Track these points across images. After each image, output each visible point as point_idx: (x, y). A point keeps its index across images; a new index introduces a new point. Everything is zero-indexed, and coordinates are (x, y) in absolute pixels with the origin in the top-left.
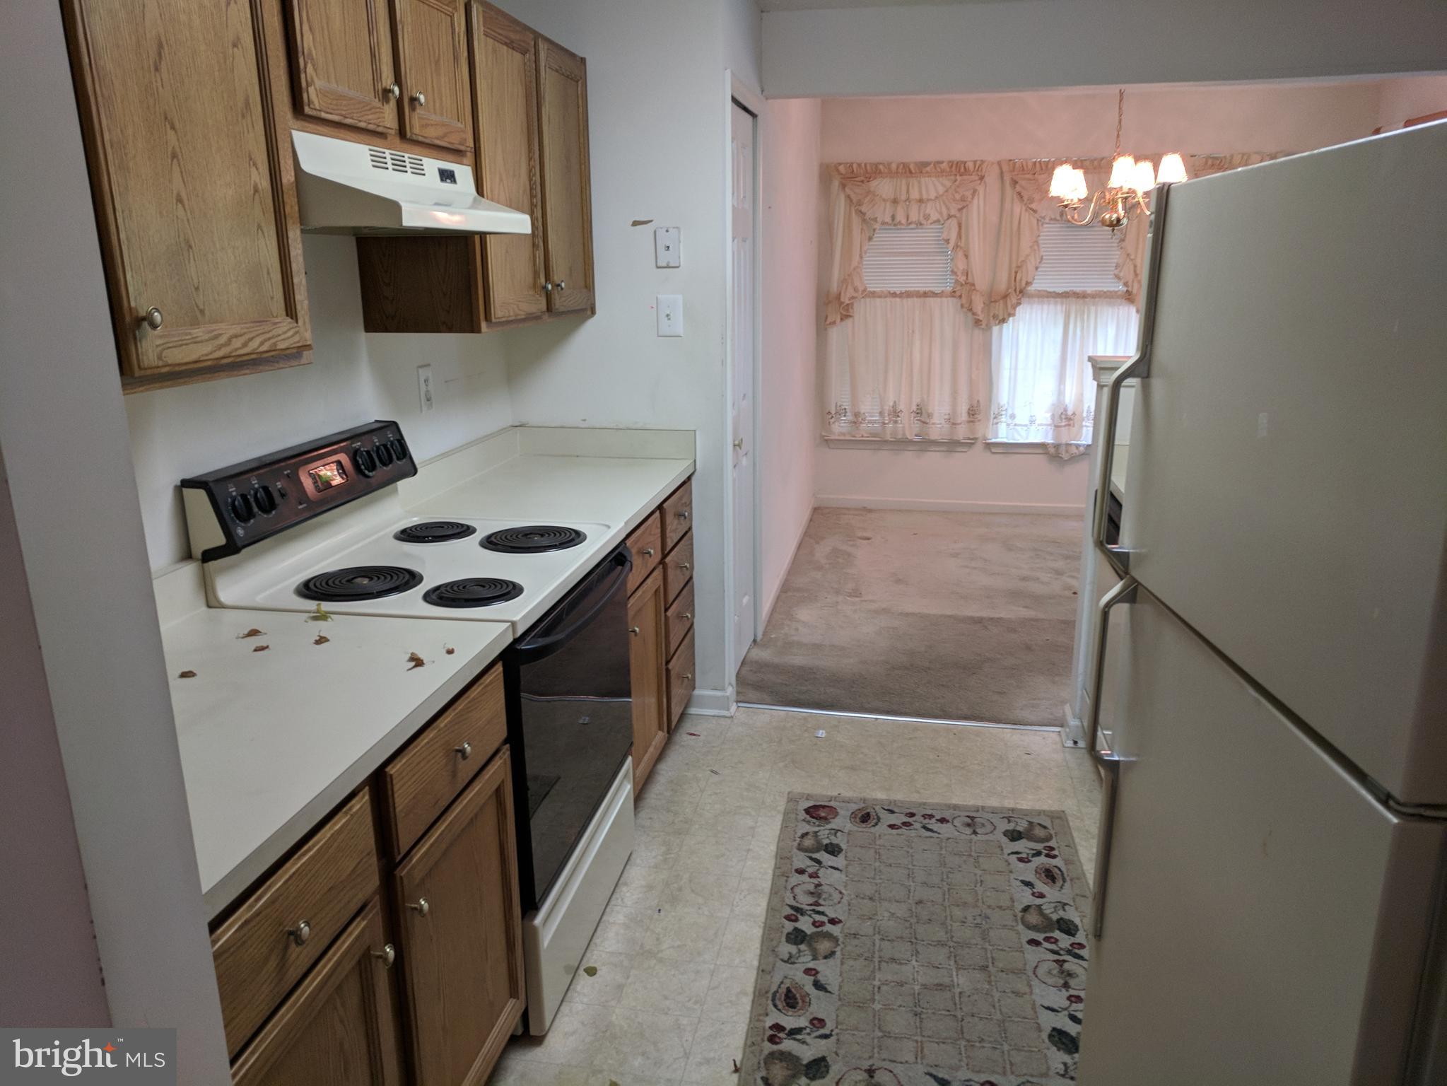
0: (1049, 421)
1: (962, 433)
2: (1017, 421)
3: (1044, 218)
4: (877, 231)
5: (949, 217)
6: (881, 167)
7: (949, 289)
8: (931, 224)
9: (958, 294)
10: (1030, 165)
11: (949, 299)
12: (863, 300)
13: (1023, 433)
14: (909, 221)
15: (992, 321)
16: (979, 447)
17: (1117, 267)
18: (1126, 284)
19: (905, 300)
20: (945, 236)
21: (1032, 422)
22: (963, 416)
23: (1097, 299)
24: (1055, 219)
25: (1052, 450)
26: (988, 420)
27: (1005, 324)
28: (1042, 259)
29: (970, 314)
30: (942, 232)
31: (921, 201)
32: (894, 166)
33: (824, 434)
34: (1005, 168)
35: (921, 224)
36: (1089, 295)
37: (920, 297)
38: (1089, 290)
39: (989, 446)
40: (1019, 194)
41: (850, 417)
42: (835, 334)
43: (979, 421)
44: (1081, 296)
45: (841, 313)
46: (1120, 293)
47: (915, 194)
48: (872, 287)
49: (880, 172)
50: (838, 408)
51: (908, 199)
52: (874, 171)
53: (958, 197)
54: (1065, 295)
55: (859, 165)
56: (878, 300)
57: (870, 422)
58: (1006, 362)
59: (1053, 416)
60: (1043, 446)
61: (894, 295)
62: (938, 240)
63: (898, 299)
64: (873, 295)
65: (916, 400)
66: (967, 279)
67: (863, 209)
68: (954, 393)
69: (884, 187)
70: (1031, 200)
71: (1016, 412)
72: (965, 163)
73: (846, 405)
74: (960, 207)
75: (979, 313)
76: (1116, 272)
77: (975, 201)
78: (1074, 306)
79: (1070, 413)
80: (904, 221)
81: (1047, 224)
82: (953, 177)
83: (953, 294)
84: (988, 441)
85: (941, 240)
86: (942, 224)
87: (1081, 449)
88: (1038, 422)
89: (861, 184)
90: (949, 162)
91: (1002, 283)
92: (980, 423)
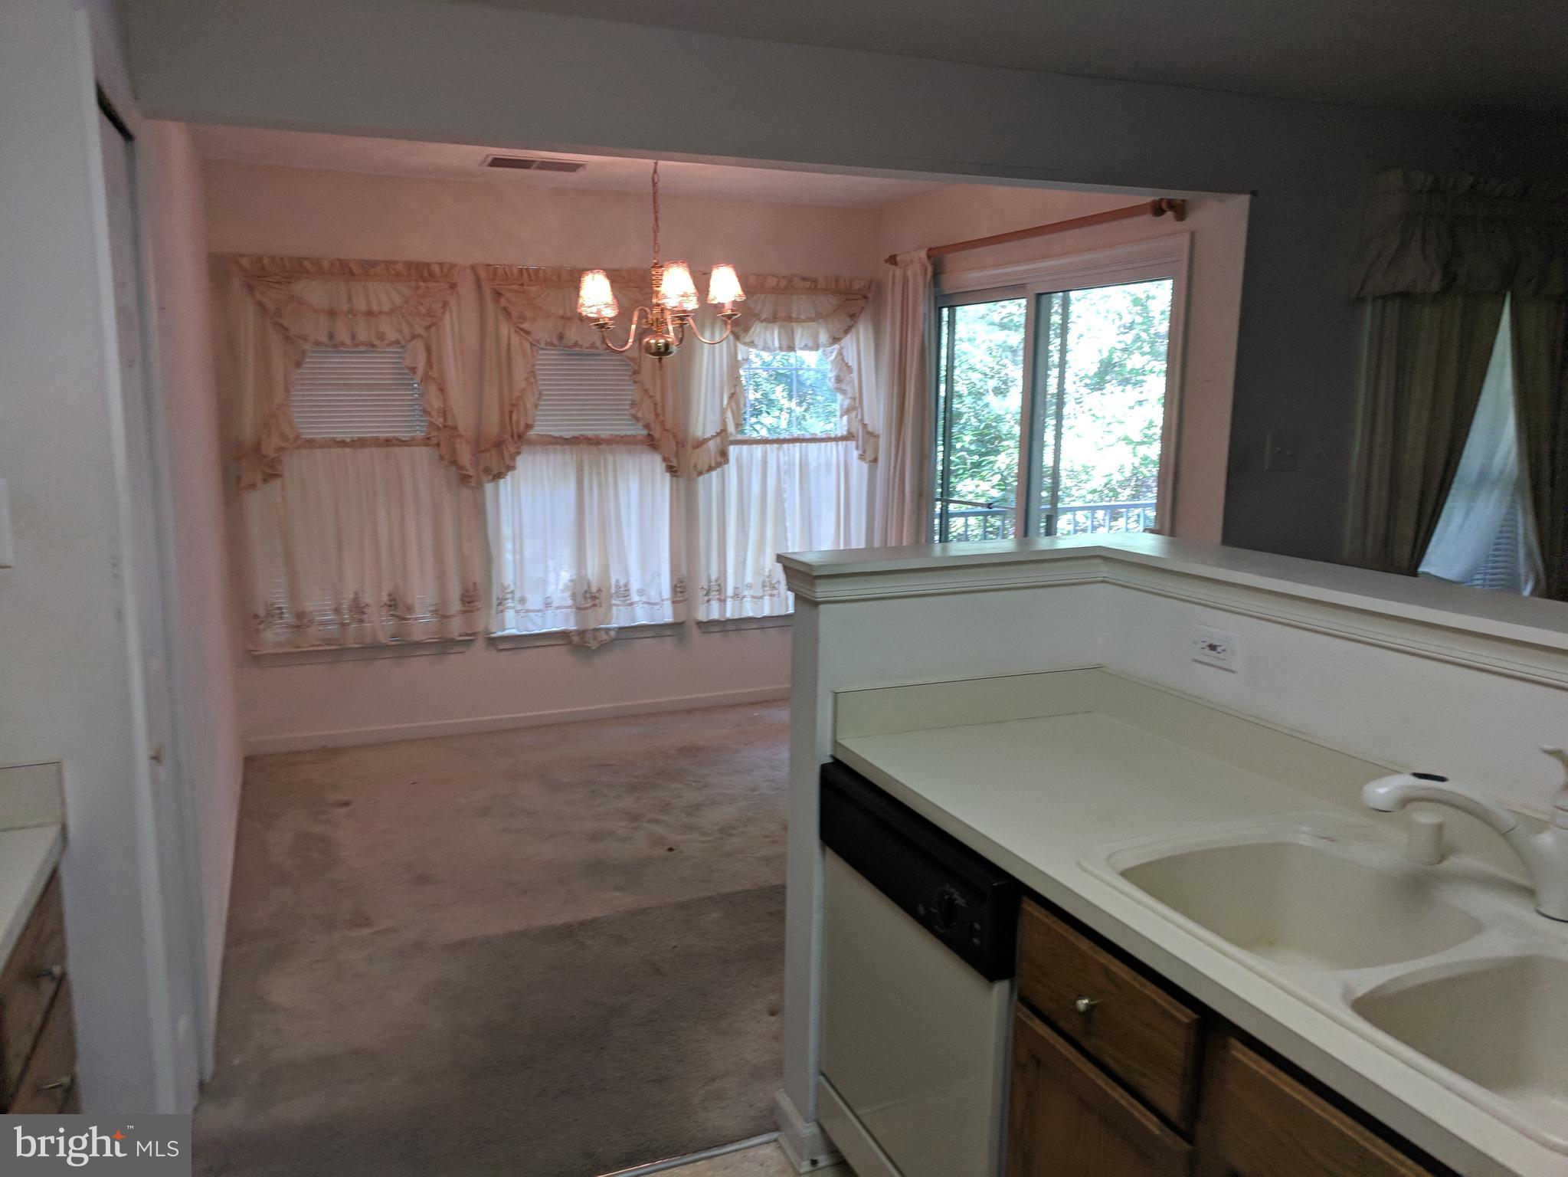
0: (569, 602)
1: (456, 628)
2: (529, 606)
3: (538, 341)
4: (308, 353)
5: (414, 337)
6: (306, 263)
7: (420, 435)
8: (389, 345)
9: (434, 441)
10: (515, 271)
11: (423, 448)
12: (295, 451)
13: (539, 621)
14: (357, 341)
15: (484, 477)
16: (480, 643)
17: (633, 404)
18: (647, 426)
19: (359, 451)
20: (408, 363)
21: (548, 605)
22: (455, 606)
23: (614, 446)
24: (552, 344)
25: (576, 639)
26: (489, 607)
27: (502, 481)
28: (541, 394)
29: (453, 469)
30: (403, 358)
31: (370, 314)
32: (326, 265)
33: (251, 648)
34: (482, 274)
35: (373, 346)
36: (603, 440)
37: (381, 446)
38: (604, 434)
39: (493, 642)
40: (505, 309)
41: (288, 618)
42: (255, 503)
43: (479, 609)
44: (594, 442)
45: (263, 472)
46: (639, 437)
47: (361, 305)
48: (307, 433)
49: (306, 271)
50: (270, 607)
51: (351, 311)
52: (298, 269)
53: (423, 310)
54: (574, 441)
55: (272, 259)
56: (318, 451)
57: (322, 623)
58: (506, 530)
59: (574, 596)
60: (564, 635)
61: (342, 444)
62: (396, 368)
63: (348, 450)
64: (310, 444)
65: (387, 588)
66: (445, 420)
67: (285, 322)
68: (441, 576)
69: (315, 293)
70: (523, 318)
71: (528, 596)
72: (429, 264)
73: (281, 600)
74: (427, 324)
75: (468, 466)
76: (633, 411)
77: (447, 316)
78: (587, 455)
79: (594, 589)
80: (348, 341)
81: (543, 349)
82: (414, 283)
83: (427, 441)
84: (493, 635)
85: (402, 368)
86: (403, 347)
87: (612, 633)
88: (556, 604)
89: (277, 286)
90: (406, 263)
91: (492, 424)
92: (479, 613)
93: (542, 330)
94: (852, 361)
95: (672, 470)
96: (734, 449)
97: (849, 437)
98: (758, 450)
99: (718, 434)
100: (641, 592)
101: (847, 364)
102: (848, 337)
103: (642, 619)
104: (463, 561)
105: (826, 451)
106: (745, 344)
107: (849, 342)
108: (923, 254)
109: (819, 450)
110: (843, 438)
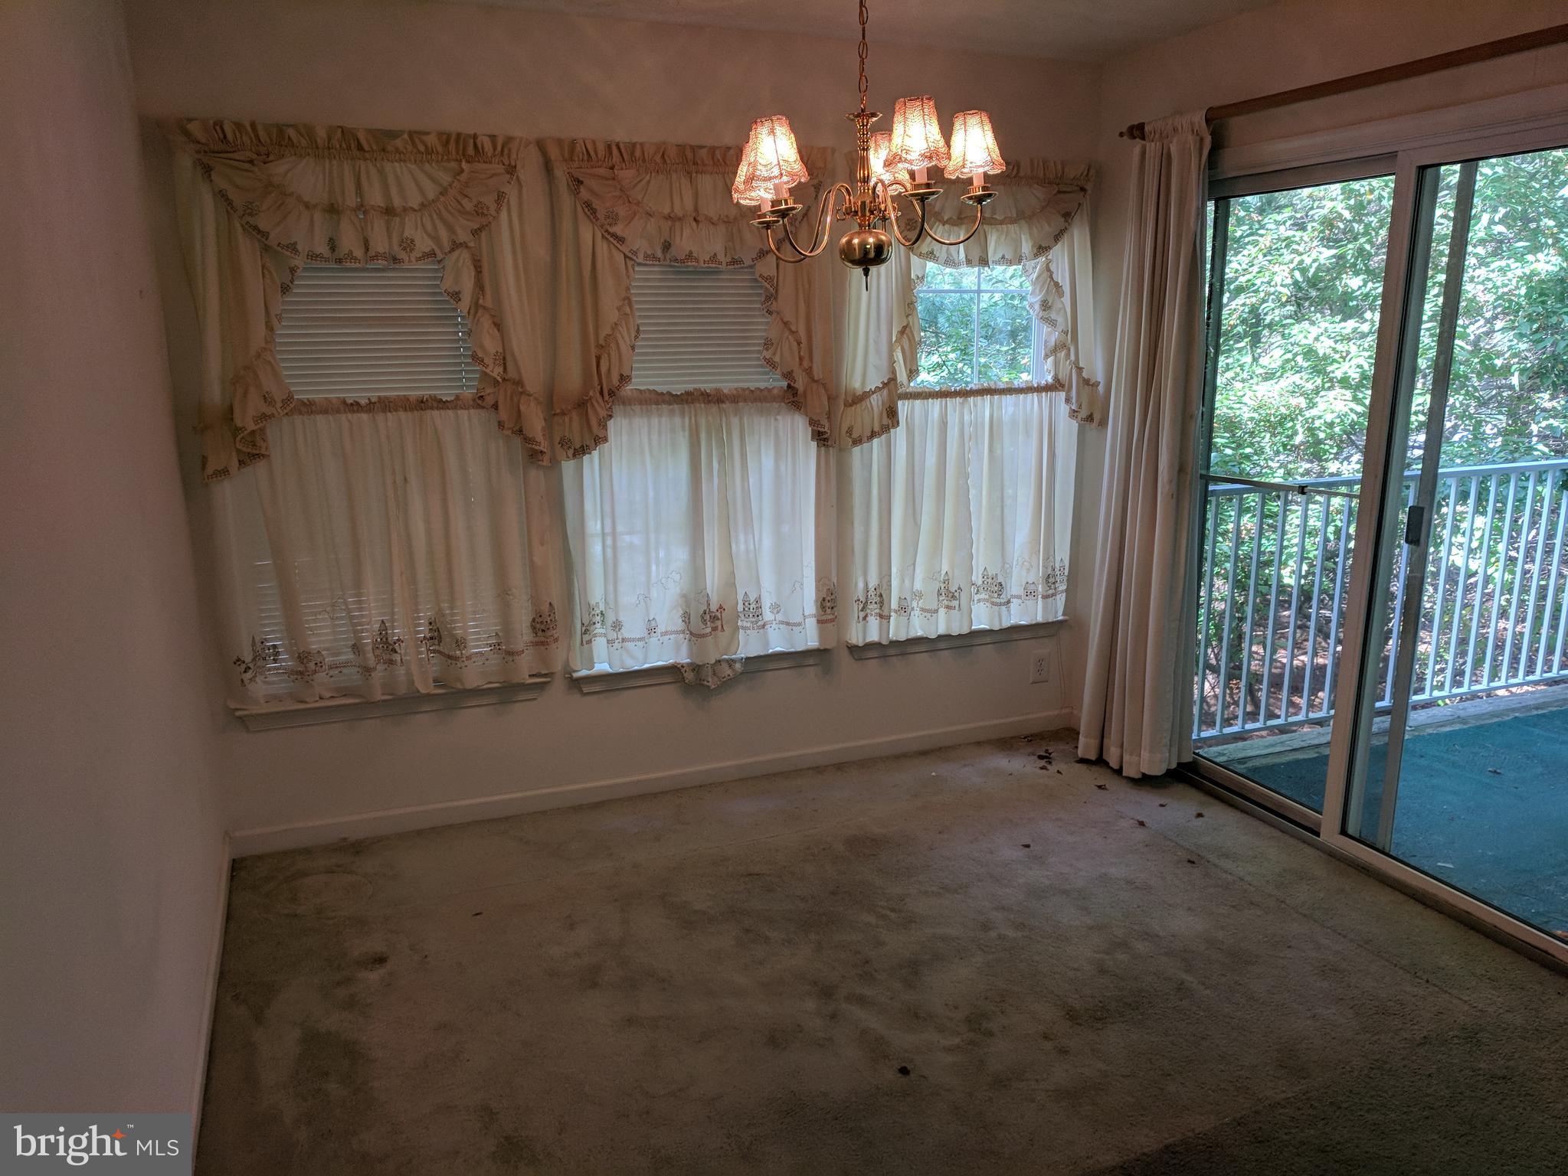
0: (679, 625)
1: (525, 667)
2: (626, 633)
3: (635, 253)
4: (299, 273)
5: (456, 246)
6: (291, 132)
7: (469, 393)
8: (418, 259)
9: (490, 400)
10: (601, 148)
11: (472, 411)
12: (285, 420)
13: (639, 654)
14: (372, 253)
15: (561, 453)
16: (558, 686)
17: (768, 344)
18: (788, 375)
19: (380, 417)
20: (448, 284)
21: (651, 631)
22: (523, 635)
23: (740, 404)
24: (654, 257)
26: (570, 634)
27: (586, 458)
28: (638, 331)
29: (517, 441)
30: (442, 279)
31: (389, 211)
32: (321, 134)
33: (233, 706)
34: (554, 153)
35: (395, 260)
36: (726, 396)
37: (412, 410)
38: (727, 386)
39: (577, 684)
40: (588, 205)
41: (286, 660)
42: (228, 494)
43: (556, 640)
44: (713, 399)
45: (238, 451)
46: (775, 392)
47: (375, 197)
48: (303, 392)
49: (291, 144)
50: (259, 646)
51: (361, 207)
52: (276, 141)
53: (468, 206)
54: (687, 399)
55: (238, 126)
56: (319, 418)
57: (334, 667)
58: (593, 526)
59: (686, 617)
60: (673, 670)
61: (354, 407)
62: (434, 294)
63: (364, 416)
64: (309, 408)
65: (425, 614)
66: (505, 371)
67: (263, 225)
68: (503, 594)
69: (304, 178)
70: (613, 218)
71: (624, 619)
72: (475, 137)
73: (275, 638)
74: (476, 226)
75: (540, 438)
76: (768, 354)
77: (504, 215)
78: (706, 417)
79: (714, 607)
80: (359, 253)
81: (639, 264)
82: (453, 165)
83: (479, 401)
84: (575, 675)
85: (440, 294)
86: (439, 262)
87: (738, 666)
88: (661, 629)
89: (247, 166)
90: (440, 134)
91: (572, 375)
92: (554, 646)
93: (640, 236)
94: (1063, 277)
95: (821, 438)
96: (904, 405)
97: (1056, 386)
98: (935, 406)
99: (885, 385)
100: (776, 608)
101: (1057, 284)
102: (1059, 244)
103: (777, 647)
104: (534, 571)
105: (1025, 406)
106: (920, 255)
107: (1059, 253)
108: (1199, 118)
109: (1016, 405)
110: (1048, 388)
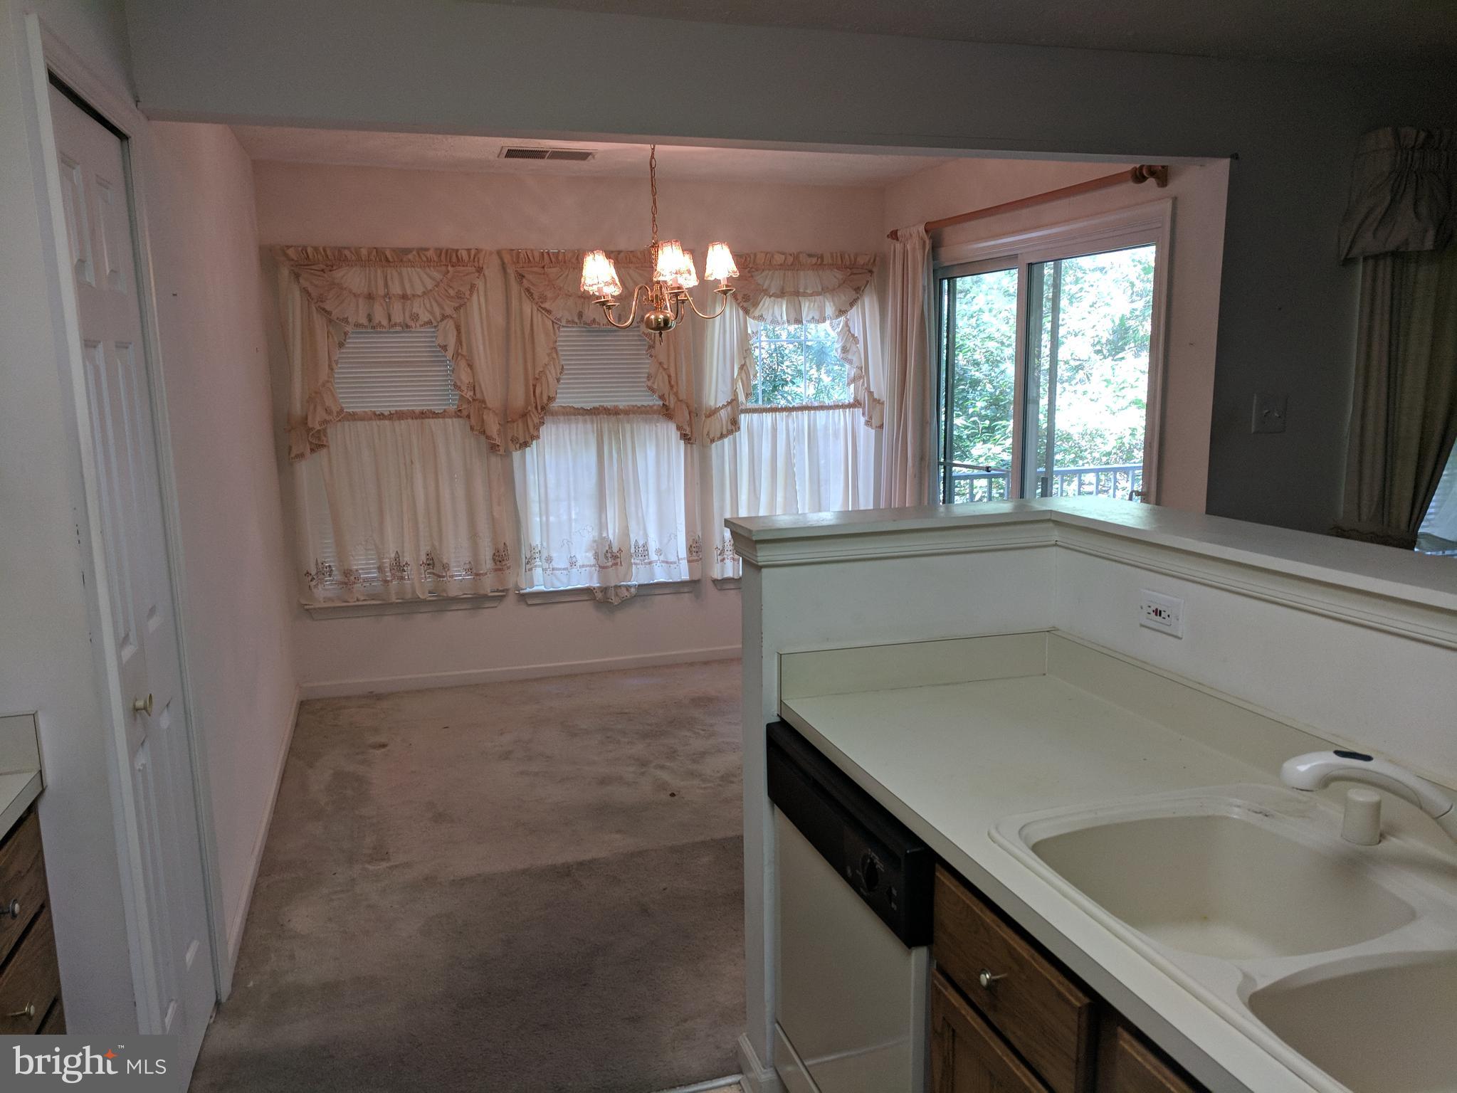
0: (593, 561)
1: (488, 585)
2: (554, 564)
3: (559, 320)
4: (349, 335)
5: (444, 317)
6: (347, 252)
7: (453, 408)
8: (421, 326)
9: (465, 413)
10: (537, 254)
11: (454, 419)
12: (339, 424)
13: (565, 580)
14: (393, 322)
15: (511, 446)
16: (511, 599)
17: (649, 377)
18: (662, 397)
19: (397, 423)
20: (440, 341)
21: (573, 564)
22: (487, 564)
23: (631, 416)
24: (573, 322)
25: (599, 595)
26: (519, 566)
27: (528, 449)
28: (562, 368)
29: (483, 438)
30: (436, 337)
31: (404, 297)
32: (364, 252)
33: (303, 602)
34: (507, 258)
35: (407, 326)
36: (621, 410)
37: (416, 418)
38: (622, 405)
39: (524, 598)
40: (528, 290)
41: (337, 576)
42: (305, 470)
43: (509, 568)
44: (613, 412)
45: (311, 443)
46: (655, 408)
47: (396, 289)
48: (350, 407)
49: (346, 259)
50: (320, 565)
51: (387, 295)
52: (338, 258)
53: (452, 292)
54: (594, 412)
55: (316, 249)
56: (359, 423)
57: (365, 580)
58: (533, 495)
59: (596, 556)
60: (588, 591)
61: (381, 416)
62: (430, 347)
63: (387, 422)
64: (353, 417)
65: (424, 549)
66: (474, 394)
67: (328, 308)
68: (474, 536)
69: (354, 279)
70: (543, 298)
71: (554, 555)
72: (457, 251)
73: (330, 561)
74: (457, 305)
75: (495, 435)
76: (649, 384)
77: (475, 297)
78: (607, 424)
79: (615, 550)
80: (385, 322)
81: (563, 326)
82: (444, 268)
83: (458, 414)
84: (522, 592)
85: (434, 346)
86: (435, 327)
87: (633, 590)
88: (580, 563)
89: (319, 273)
90: (436, 249)
91: (519, 398)
92: (507, 572)
93: (562, 309)
94: (857, 332)
95: (686, 438)
96: (745, 417)
97: (856, 404)
98: (768, 418)
99: (729, 403)
100: (659, 552)
101: (853, 335)
102: (855, 308)
103: (660, 577)
104: (493, 521)
105: (833, 418)
106: (754, 318)
107: (854, 314)
108: (922, 228)
109: (827, 417)
110: (850, 406)
